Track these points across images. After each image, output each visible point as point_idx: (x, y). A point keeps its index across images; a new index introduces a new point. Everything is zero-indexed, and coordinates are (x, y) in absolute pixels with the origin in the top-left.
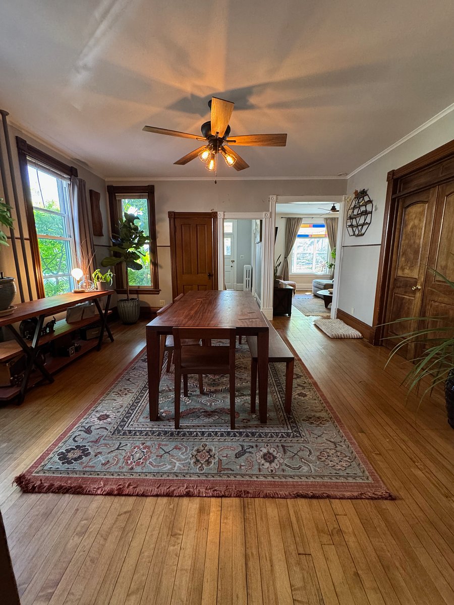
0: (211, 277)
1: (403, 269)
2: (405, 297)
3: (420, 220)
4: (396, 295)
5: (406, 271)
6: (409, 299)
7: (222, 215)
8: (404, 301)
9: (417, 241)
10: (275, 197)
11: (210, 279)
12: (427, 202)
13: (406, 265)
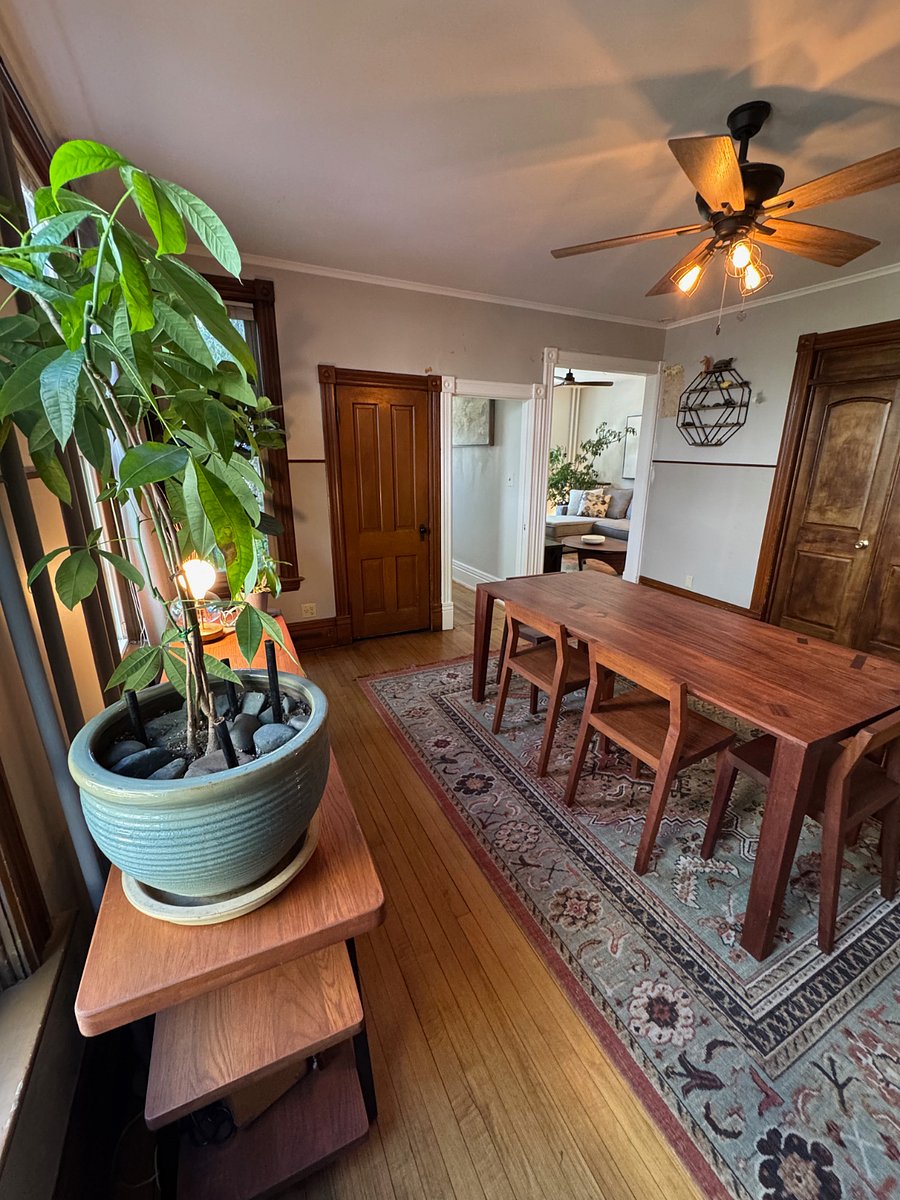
0: (426, 536)
1: (821, 510)
2: (829, 558)
3: (868, 430)
4: (801, 553)
5: (830, 515)
6: (838, 562)
7: (452, 385)
8: (824, 565)
9: (861, 466)
10: (554, 352)
11: (422, 539)
12: (889, 401)
13: (831, 505)
